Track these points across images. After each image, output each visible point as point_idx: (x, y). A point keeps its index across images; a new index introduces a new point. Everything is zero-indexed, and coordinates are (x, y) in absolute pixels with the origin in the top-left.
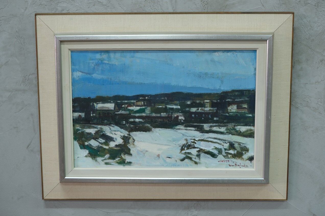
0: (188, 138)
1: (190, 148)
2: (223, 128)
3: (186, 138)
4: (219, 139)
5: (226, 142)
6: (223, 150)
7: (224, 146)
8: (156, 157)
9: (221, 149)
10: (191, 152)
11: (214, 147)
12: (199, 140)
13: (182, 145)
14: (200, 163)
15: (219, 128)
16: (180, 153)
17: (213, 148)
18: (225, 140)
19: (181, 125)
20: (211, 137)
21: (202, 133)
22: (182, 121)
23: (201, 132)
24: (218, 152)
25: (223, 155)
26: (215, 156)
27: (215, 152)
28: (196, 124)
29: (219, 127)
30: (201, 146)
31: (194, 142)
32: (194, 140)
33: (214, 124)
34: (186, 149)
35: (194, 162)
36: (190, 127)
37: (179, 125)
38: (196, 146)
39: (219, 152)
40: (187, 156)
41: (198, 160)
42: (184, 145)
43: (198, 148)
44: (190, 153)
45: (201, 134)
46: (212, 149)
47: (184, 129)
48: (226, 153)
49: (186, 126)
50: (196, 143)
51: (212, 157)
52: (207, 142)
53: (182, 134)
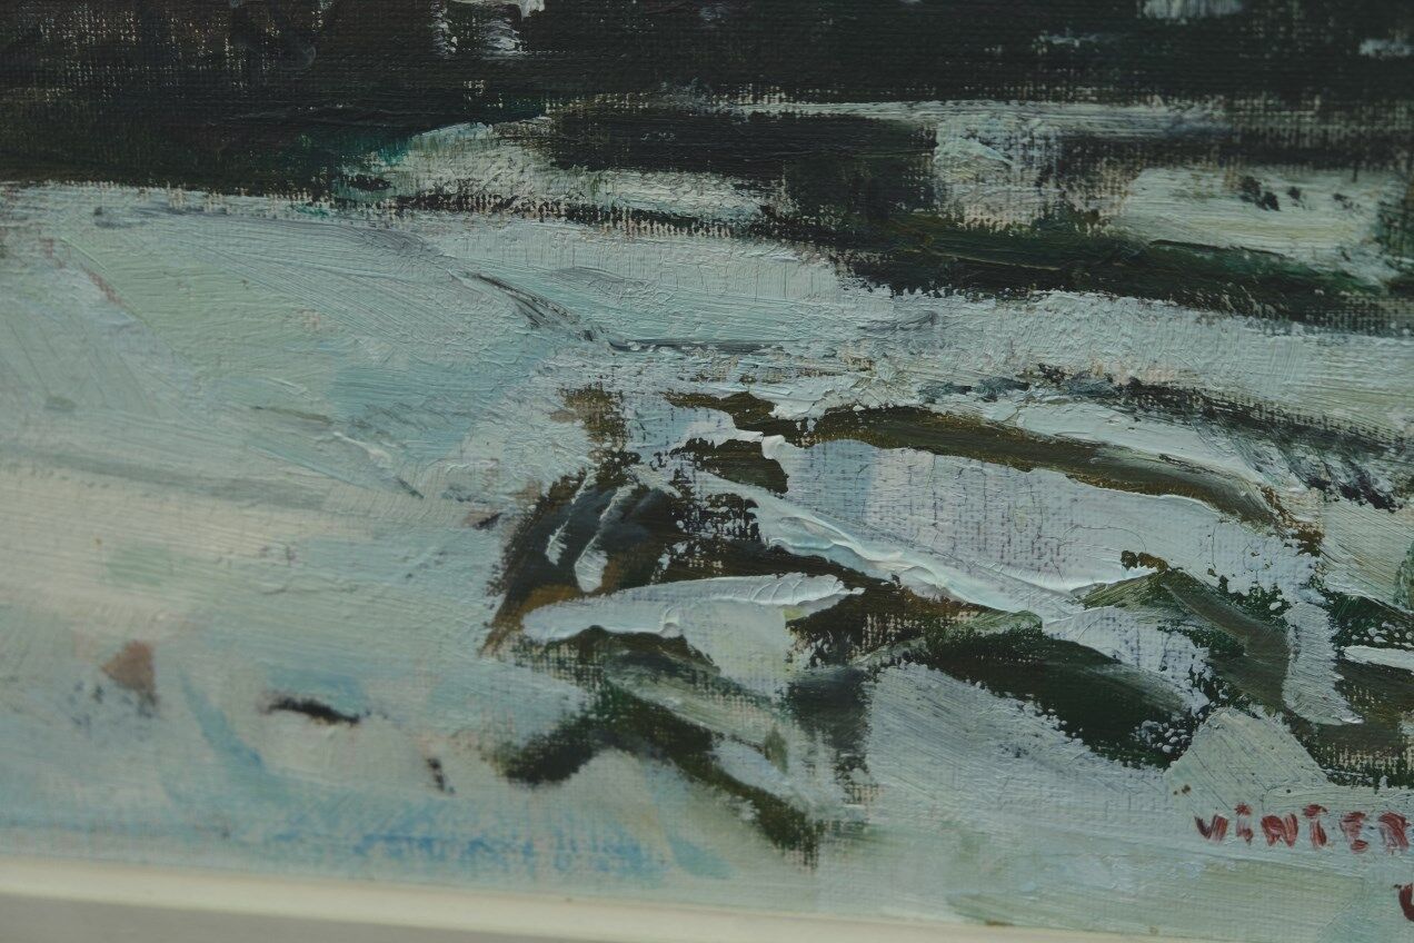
0: (623, 375)
1: (679, 571)
2: (1321, 187)
3: (587, 379)
4: (1240, 419)
5: (1384, 485)
6: (1313, 629)
7: (1328, 543)
8: (89, 688)
9: (1263, 605)
10: (695, 642)
11: (1130, 560)
12: (839, 423)
13: (516, 509)
14: (855, 833)
15: (1251, 192)
16: (494, 640)
17: (1114, 574)
18: (1358, 444)
19: (476, 113)
20: (1067, 362)
21: (900, 276)
22: (508, 45)
23: (872, 275)
24: (1196, 658)
25: (1297, 725)
26: (1143, 732)
27: (1149, 665)
28: (774, 106)
29: (1238, 172)
30: (874, 536)
31: (737, 461)
32: (749, 410)
33: (1153, 113)
34: (590, 569)
35: (748, 812)
36: (650, 160)
37: (449, 132)
38: (776, 521)
39: (1225, 655)
40: (627, 697)
41: (825, 772)
42: (552, 507)
43: (814, 566)
44: (679, 644)
45: (878, 304)
46: (1097, 598)
47: (547, 211)
48: (1355, 679)
49: (570, 150)
50: (774, 479)
51: (1077, 748)
52: (992, 469)
53: (503, 304)
